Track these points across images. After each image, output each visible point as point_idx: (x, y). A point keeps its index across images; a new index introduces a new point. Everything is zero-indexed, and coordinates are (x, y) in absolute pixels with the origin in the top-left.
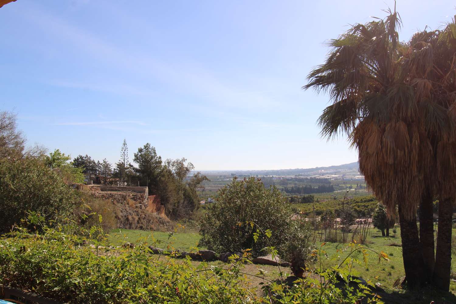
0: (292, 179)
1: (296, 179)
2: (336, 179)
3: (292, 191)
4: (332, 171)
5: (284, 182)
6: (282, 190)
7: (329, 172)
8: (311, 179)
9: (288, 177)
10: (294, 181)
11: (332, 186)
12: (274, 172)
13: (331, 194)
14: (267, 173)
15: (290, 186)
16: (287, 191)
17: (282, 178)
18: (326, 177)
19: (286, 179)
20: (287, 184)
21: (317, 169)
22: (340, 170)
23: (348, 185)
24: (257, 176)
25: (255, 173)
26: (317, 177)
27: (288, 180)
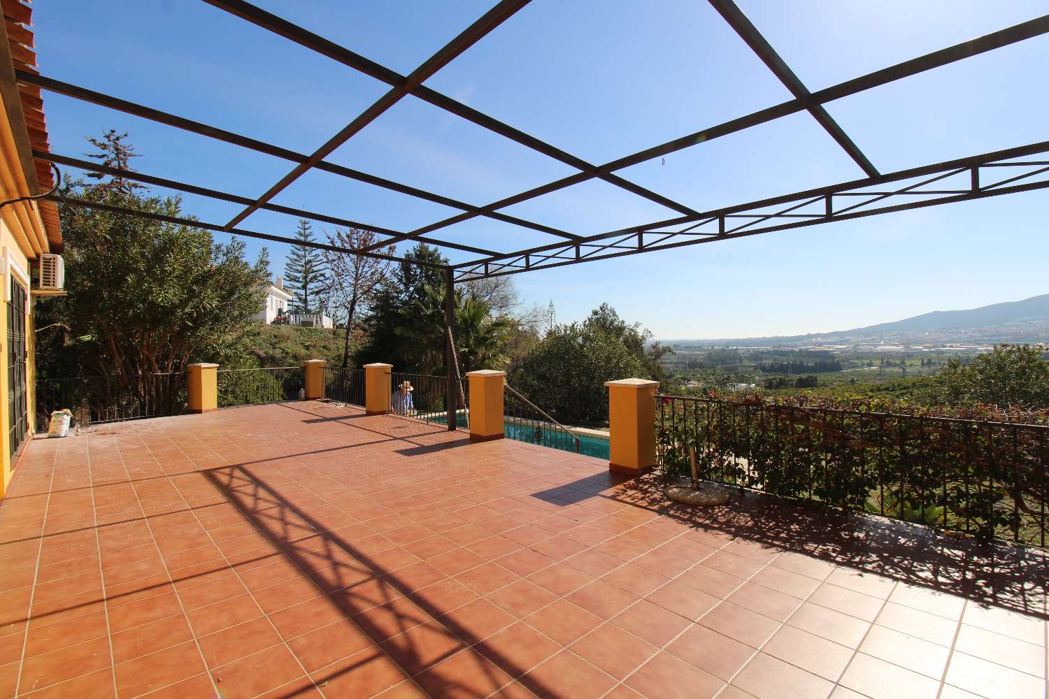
0: (768, 352)
1: (776, 352)
2: (843, 351)
3: (772, 369)
4: (834, 339)
5: (756, 356)
6: (756, 368)
7: (829, 340)
8: (801, 351)
9: (762, 348)
10: (772, 355)
11: (838, 362)
12: (737, 342)
13: (837, 374)
14: (729, 343)
15: (768, 362)
16: (764, 369)
17: (751, 351)
18: (825, 348)
19: (759, 352)
20: (761, 359)
21: (809, 336)
22: (849, 338)
23: (866, 362)
24: (713, 347)
25: (710, 343)
26: (811, 348)
27: (763, 353)
